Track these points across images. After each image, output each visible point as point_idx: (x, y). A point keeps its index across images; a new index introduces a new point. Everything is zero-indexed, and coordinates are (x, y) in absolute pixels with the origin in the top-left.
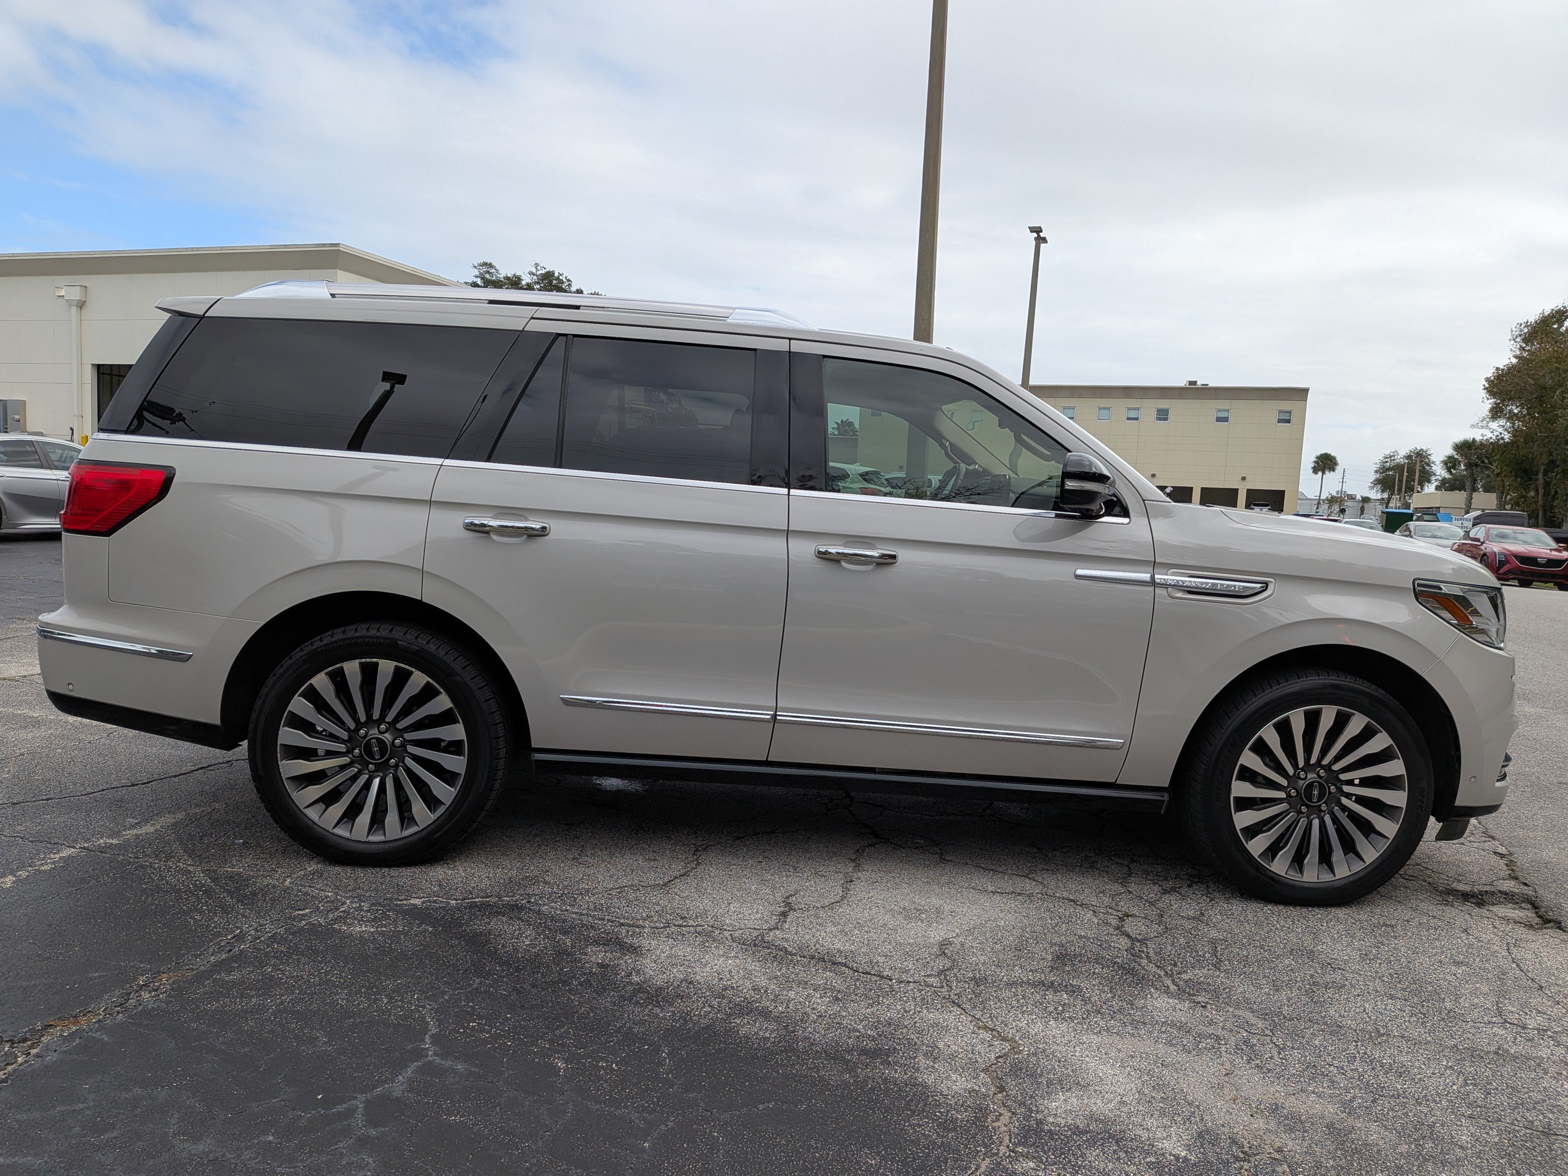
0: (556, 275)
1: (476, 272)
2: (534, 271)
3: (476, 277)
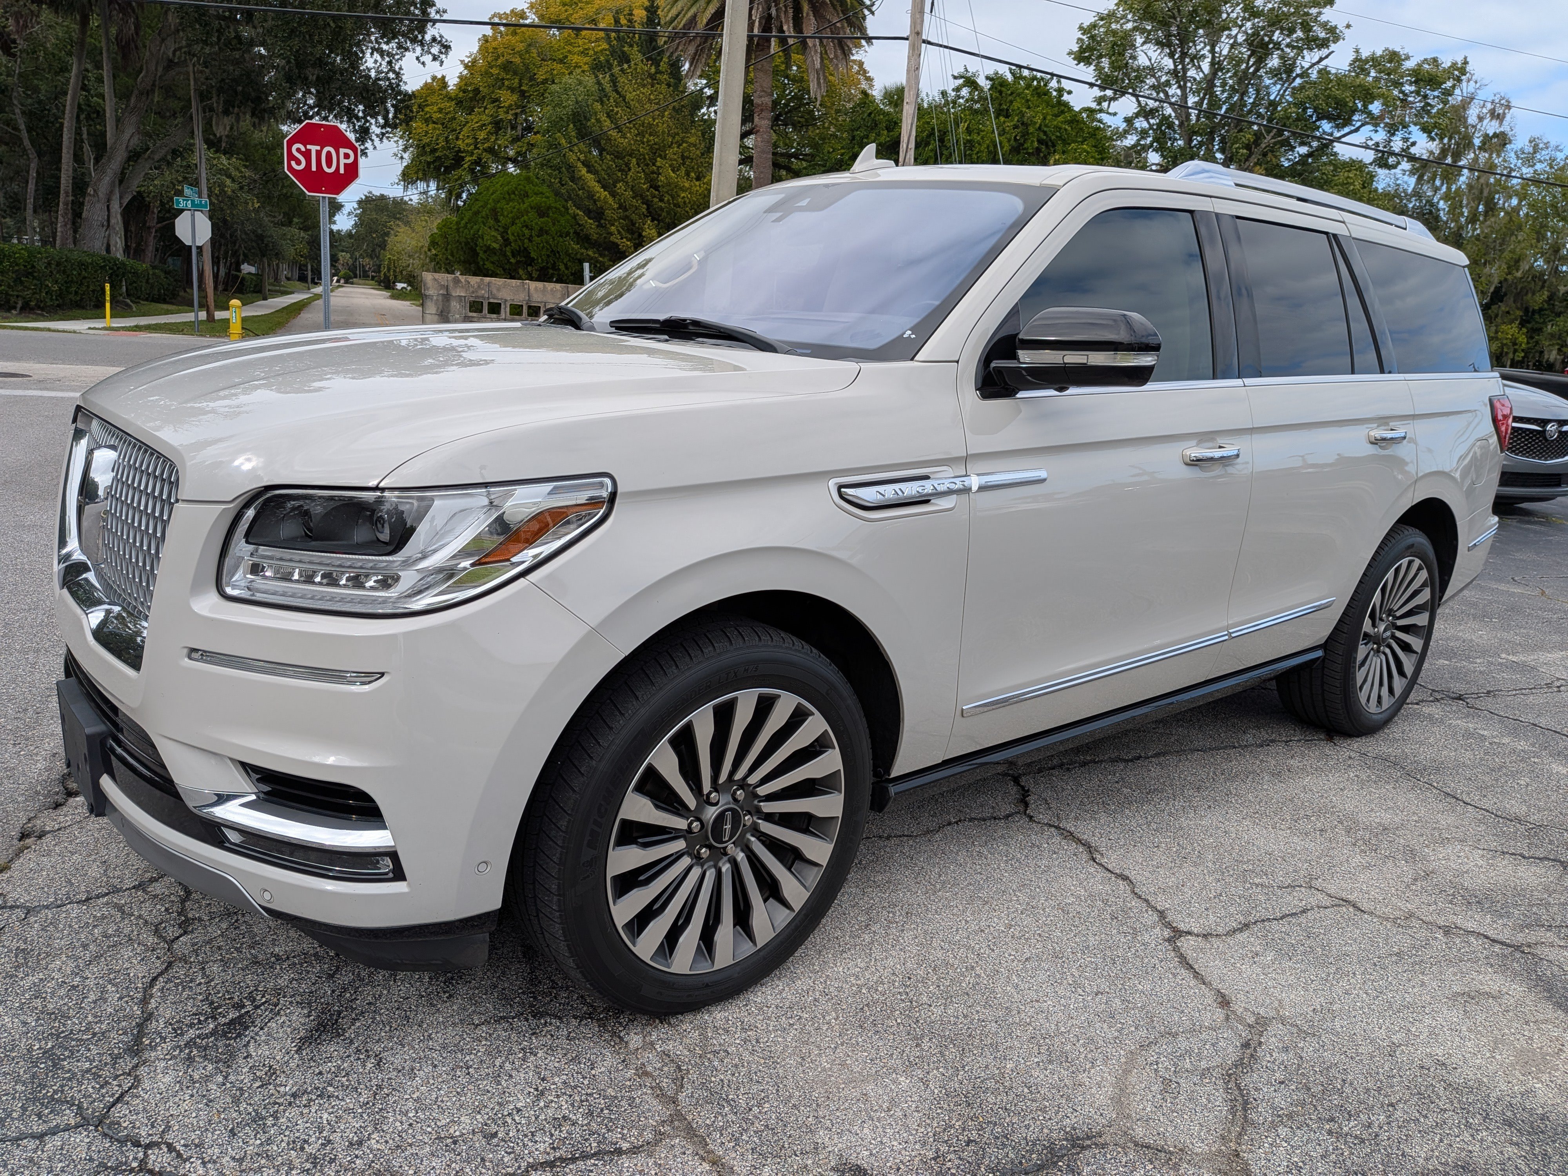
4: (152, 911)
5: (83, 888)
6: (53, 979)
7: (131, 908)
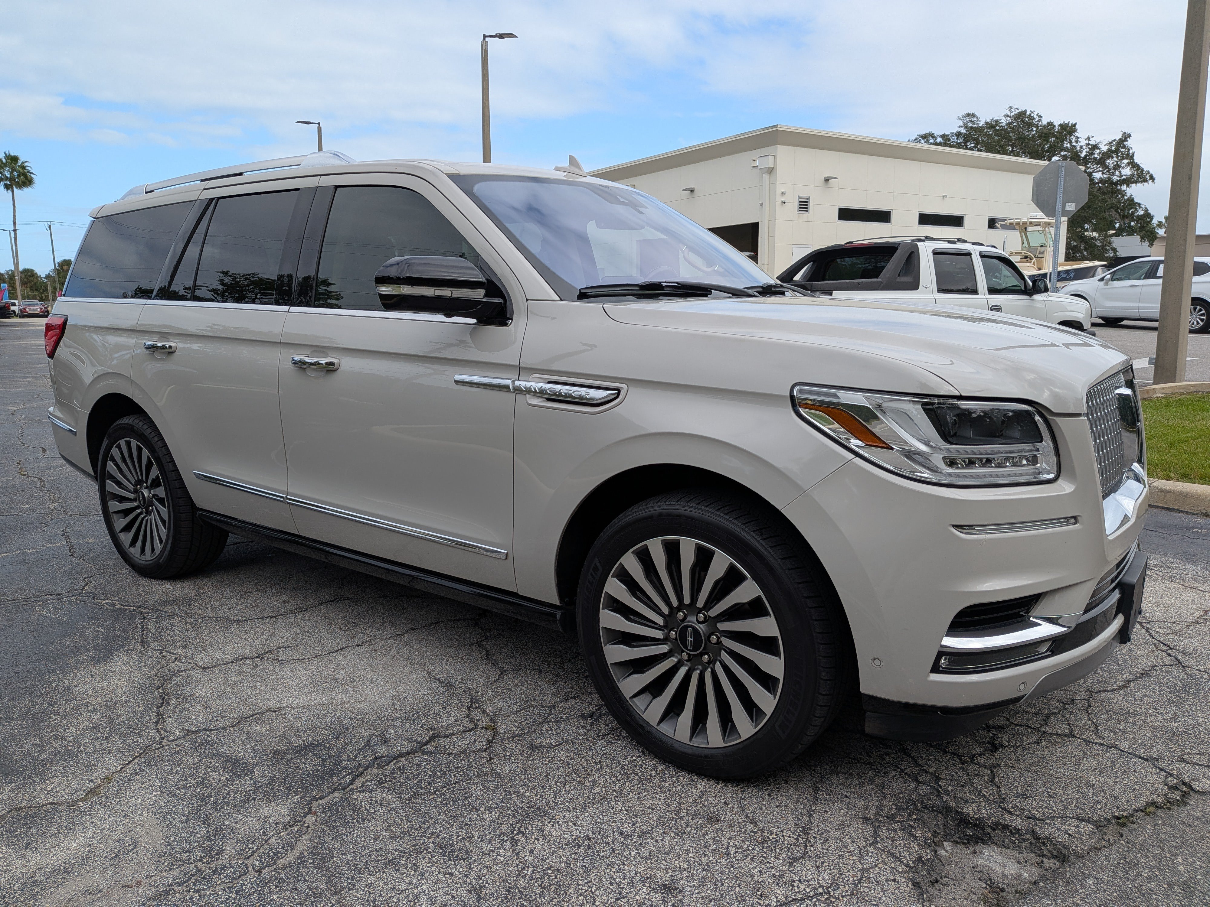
0: (1028, 113)
1: (961, 124)
2: (1008, 113)
3: (960, 127)
4: (1081, 720)
5: (1108, 755)
6: (1164, 719)
7: (1090, 727)
